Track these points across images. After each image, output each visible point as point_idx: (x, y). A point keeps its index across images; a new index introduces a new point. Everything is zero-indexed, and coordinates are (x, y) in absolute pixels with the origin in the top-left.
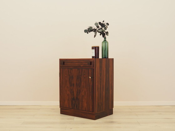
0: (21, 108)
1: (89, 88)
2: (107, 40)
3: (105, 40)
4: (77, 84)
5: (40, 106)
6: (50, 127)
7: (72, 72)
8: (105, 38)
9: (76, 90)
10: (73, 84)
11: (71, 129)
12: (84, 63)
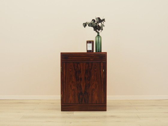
0: (20, 103)
1: (101, 81)
2: (100, 34)
3: (98, 35)
4: (85, 78)
5: (40, 100)
6: (49, 121)
7: (79, 66)
8: (98, 33)
9: (85, 84)
10: (81, 79)
11: (71, 123)
12: (94, 57)
